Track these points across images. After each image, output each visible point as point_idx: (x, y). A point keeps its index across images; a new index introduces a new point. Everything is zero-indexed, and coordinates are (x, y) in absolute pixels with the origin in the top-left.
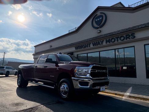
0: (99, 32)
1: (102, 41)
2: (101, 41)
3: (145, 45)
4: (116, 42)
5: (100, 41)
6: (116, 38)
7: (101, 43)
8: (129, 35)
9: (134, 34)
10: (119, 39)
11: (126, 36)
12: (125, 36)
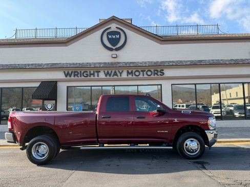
0: (115, 56)
1: (121, 71)
2: (119, 71)
3: (172, 85)
4: (141, 76)
5: (117, 71)
6: (142, 71)
7: (119, 74)
8: (157, 71)
9: (163, 70)
10: (145, 73)
11: (154, 71)
12: (152, 70)
